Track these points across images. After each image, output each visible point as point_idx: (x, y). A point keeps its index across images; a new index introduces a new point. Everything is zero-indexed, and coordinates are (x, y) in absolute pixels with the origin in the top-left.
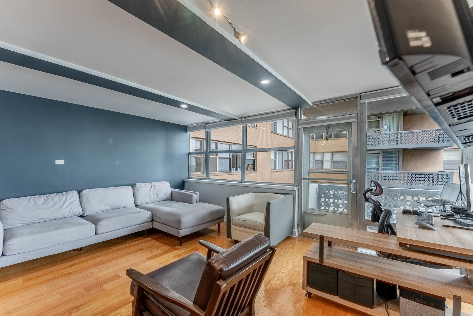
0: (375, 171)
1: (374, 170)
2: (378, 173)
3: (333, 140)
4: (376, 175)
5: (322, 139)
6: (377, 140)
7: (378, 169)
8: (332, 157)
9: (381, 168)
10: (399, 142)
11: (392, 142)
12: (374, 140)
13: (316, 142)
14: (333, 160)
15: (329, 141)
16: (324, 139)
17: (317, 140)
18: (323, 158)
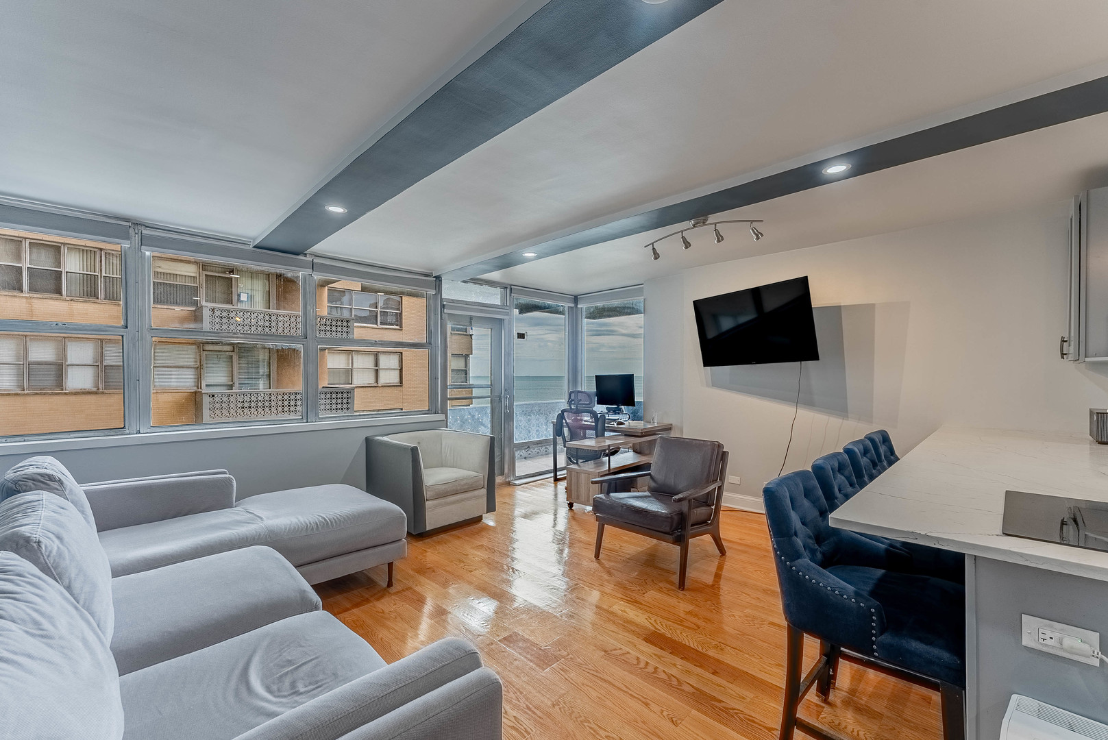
0: (225, 390)
1: (222, 387)
4: (225, 399)
5: (57, 296)
7: (231, 387)
8: (100, 356)
9: (236, 384)
13: (35, 301)
14: (104, 364)
15: (85, 304)
16: (68, 298)
17: (35, 296)
18: (65, 357)
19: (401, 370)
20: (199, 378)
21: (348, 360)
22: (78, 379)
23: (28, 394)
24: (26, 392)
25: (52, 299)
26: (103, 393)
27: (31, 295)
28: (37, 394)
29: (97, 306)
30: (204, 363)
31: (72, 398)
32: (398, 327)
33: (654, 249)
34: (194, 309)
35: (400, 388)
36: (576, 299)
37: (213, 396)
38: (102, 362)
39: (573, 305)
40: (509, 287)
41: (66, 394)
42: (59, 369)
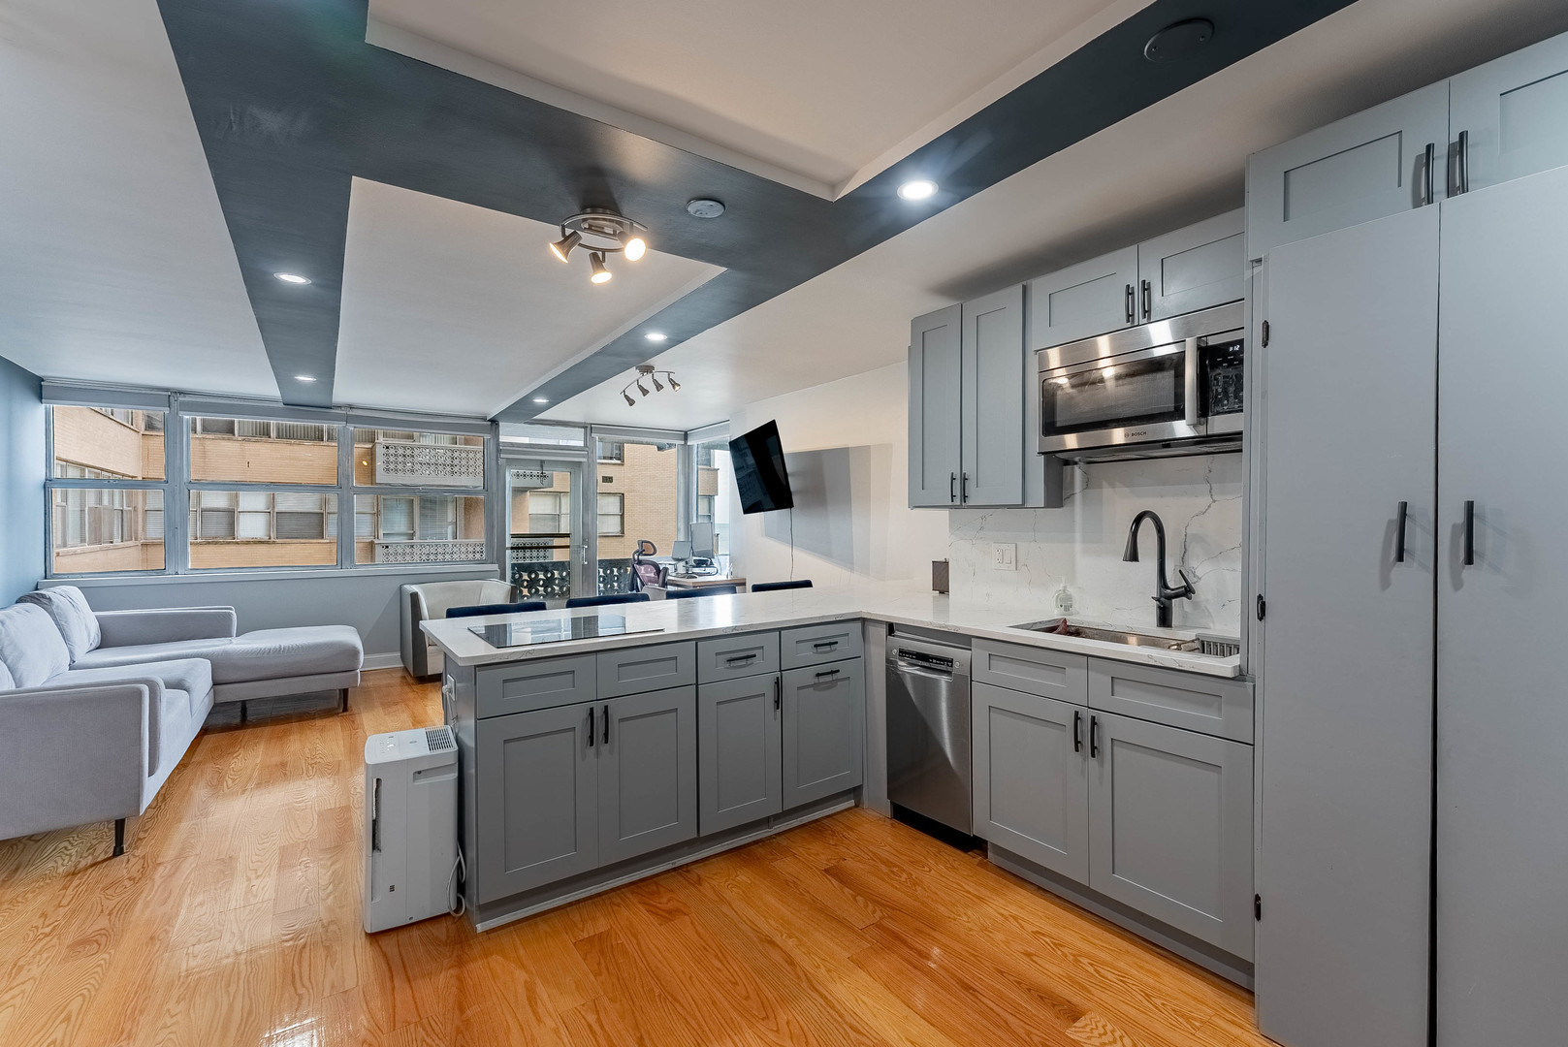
0: (403, 540)
1: (402, 537)
2: (412, 546)
3: (274, 445)
4: (408, 550)
5: (231, 436)
6: (409, 459)
7: (412, 536)
8: (273, 501)
9: (417, 534)
10: (456, 469)
11: (440, 468)
12: (400, 459)
13: (208, 442)
14: (276, 510)
15: (257, 444)
16: (240, 438)
17: (208, 436)
18: (238, 505)
19: (622, 516)
20: (376, 526)
21: (555, 506)
22: (251, 526)
23: (200, 544)
24: (198, 541)
25: (224, 439)
26: (274, 543)
27: (204, 436)
28: (209, 543)
29: (269, 445)
30: (381, 508)
31: (243, 548)
32: (619, 462)
33: (626, 396)
34: (370, 446)
35: (620, 539)
36: (686, 436)
37: (387, 547)
38: (274, 507)
39: (683, 442)
40: (589, 426)
41: (237, 543)
42: (231, 515)
